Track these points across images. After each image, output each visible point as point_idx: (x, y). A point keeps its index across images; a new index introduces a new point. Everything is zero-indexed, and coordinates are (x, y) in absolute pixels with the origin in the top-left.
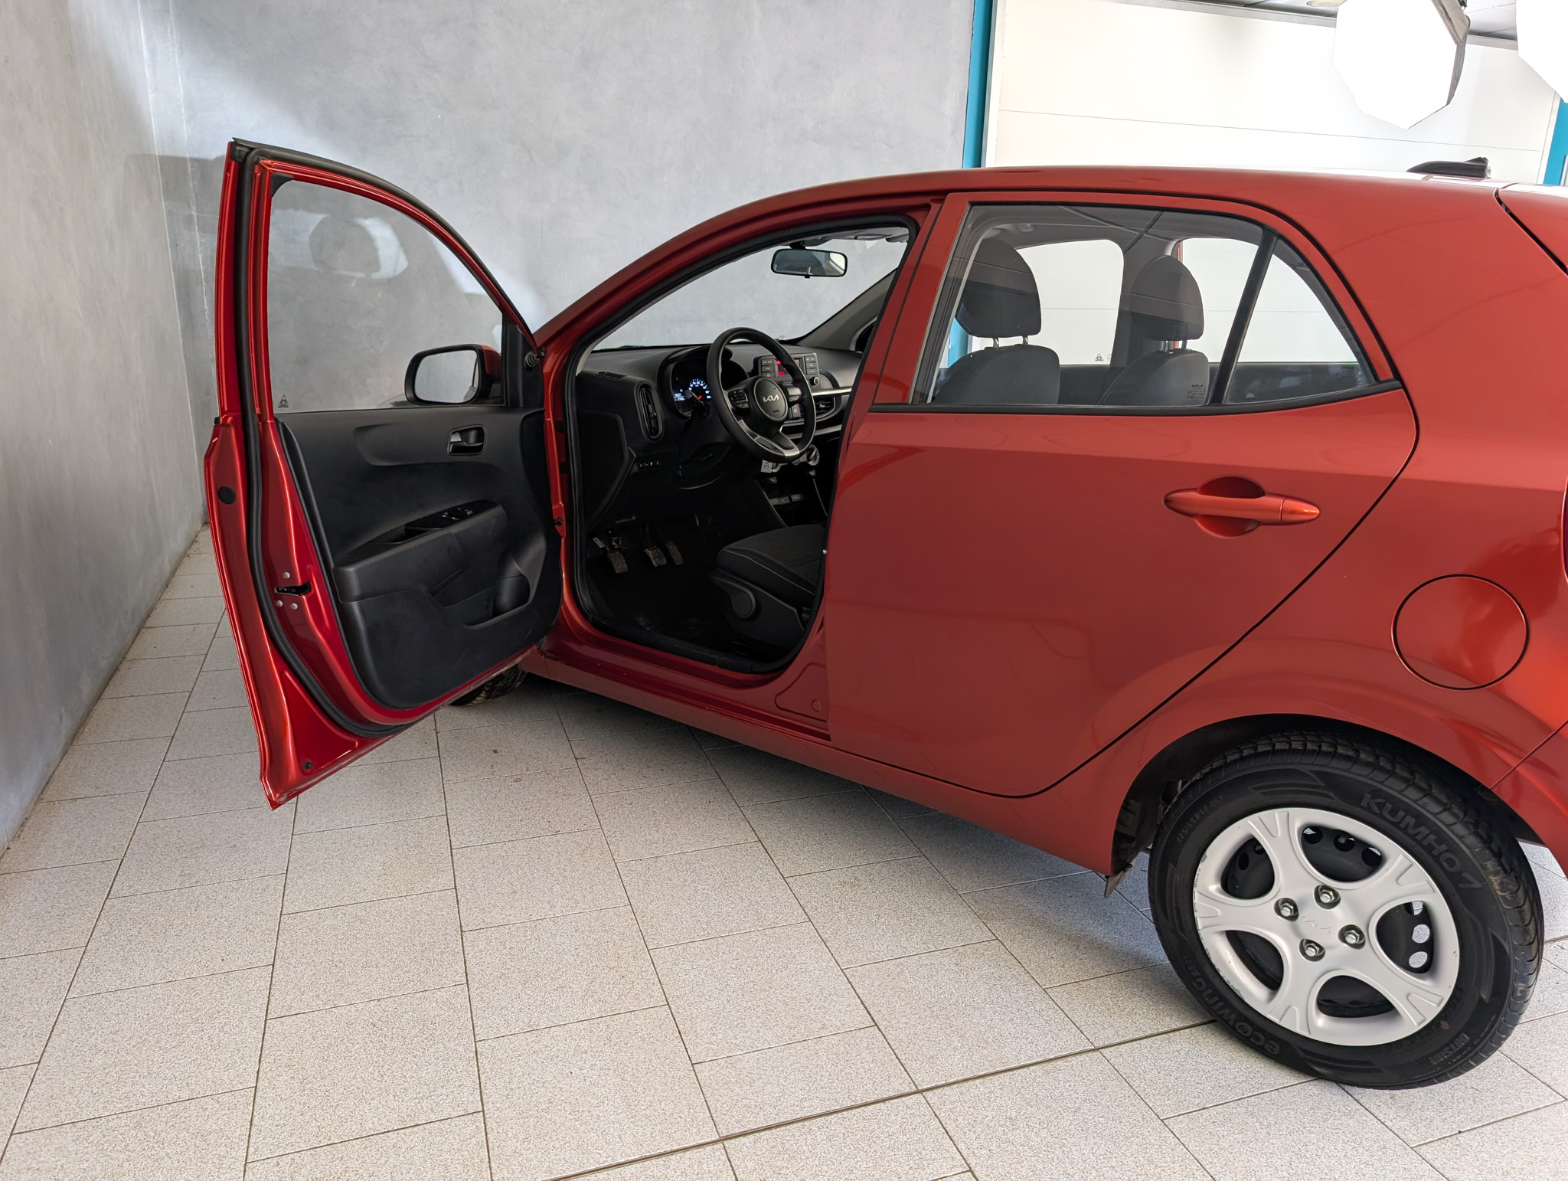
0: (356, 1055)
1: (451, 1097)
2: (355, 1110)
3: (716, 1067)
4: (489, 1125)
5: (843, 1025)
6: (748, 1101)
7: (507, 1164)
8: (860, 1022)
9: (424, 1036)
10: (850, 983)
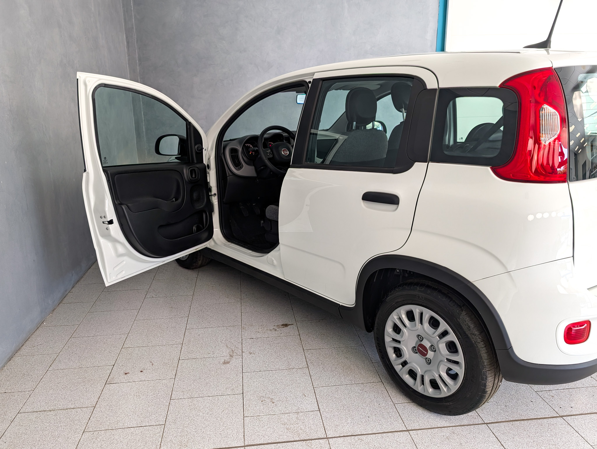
0: (130, 400)
1: (156, 418)
2: (123, 419)
3: (252, 419)
4: (165, 429)
5: (306, 409)
6: (260, 433)
7: (166, 444)
8: (313, 409)
9: (154, 396)
10: (315, 393)
